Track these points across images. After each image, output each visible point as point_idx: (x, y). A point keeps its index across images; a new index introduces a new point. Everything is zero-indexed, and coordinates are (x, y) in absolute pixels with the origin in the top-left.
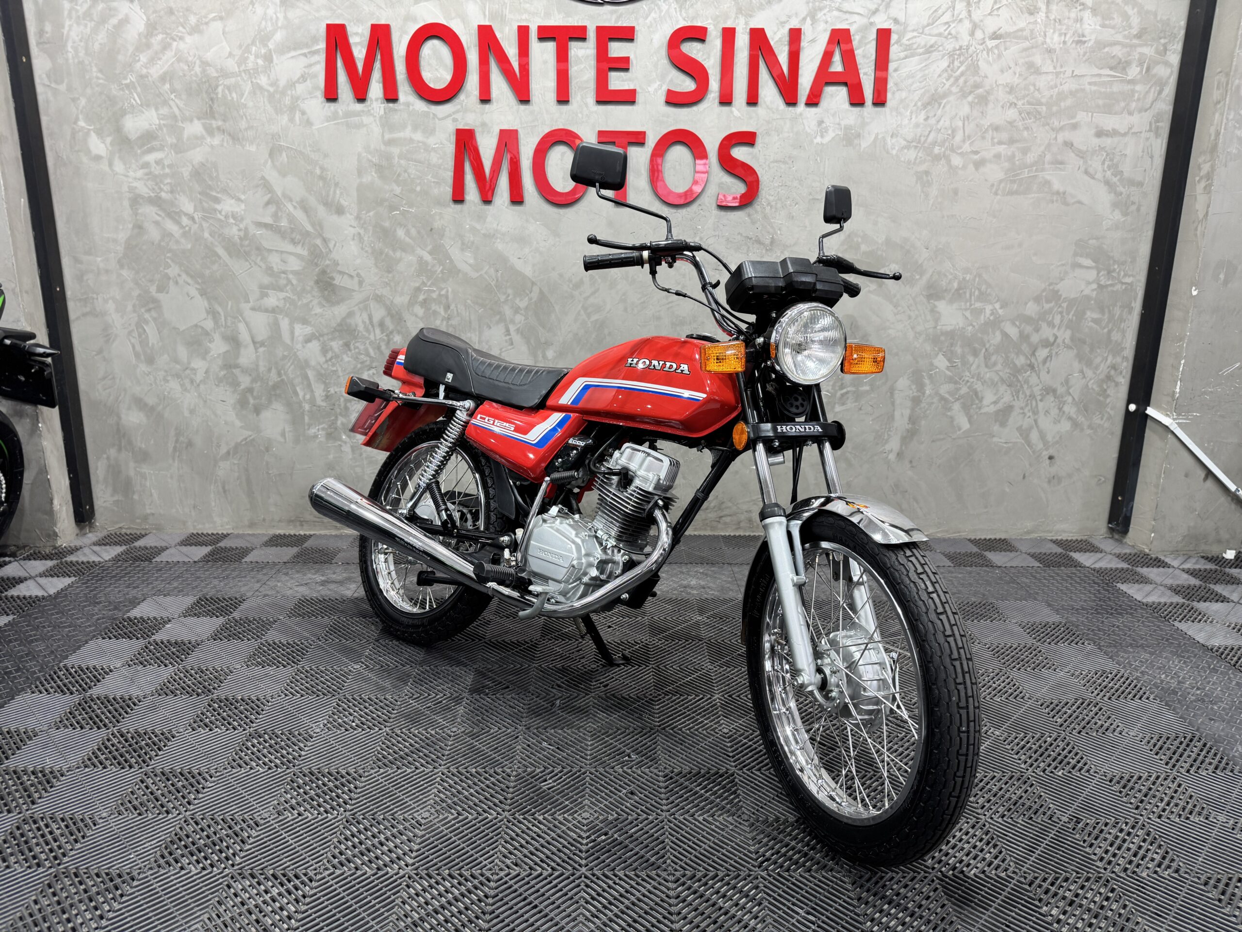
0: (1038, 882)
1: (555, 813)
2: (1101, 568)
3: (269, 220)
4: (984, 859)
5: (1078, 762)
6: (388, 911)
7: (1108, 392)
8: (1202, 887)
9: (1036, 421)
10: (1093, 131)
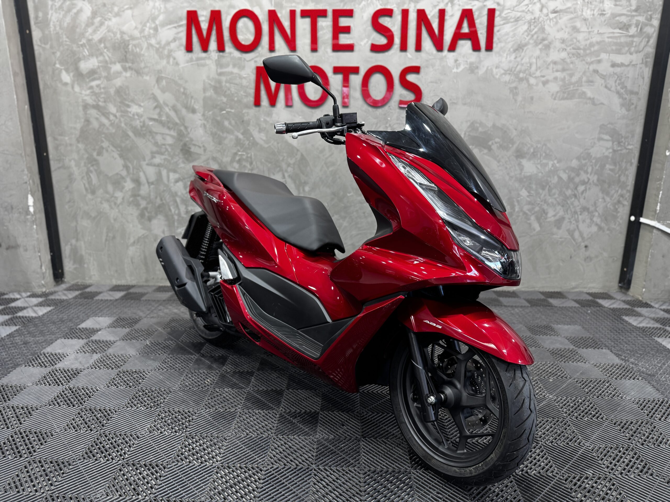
0: (570, 479)
1: (300, 435)
2: (614, 308)
3: (156, 117)
4: (540, 466)
5: (597, 413)
6: (205, 485)
7: (619, 210)
8: (666, 484)
9: (577, 226)
10: (610, 64)
